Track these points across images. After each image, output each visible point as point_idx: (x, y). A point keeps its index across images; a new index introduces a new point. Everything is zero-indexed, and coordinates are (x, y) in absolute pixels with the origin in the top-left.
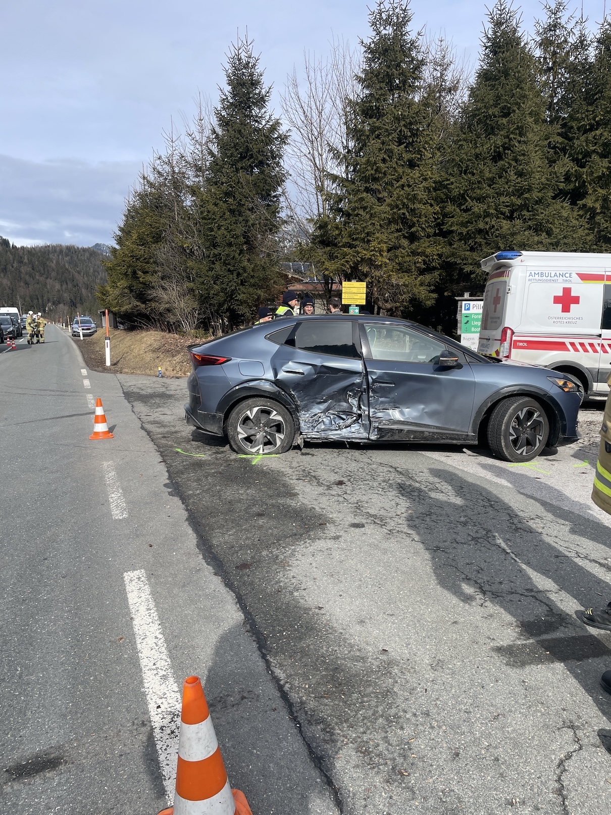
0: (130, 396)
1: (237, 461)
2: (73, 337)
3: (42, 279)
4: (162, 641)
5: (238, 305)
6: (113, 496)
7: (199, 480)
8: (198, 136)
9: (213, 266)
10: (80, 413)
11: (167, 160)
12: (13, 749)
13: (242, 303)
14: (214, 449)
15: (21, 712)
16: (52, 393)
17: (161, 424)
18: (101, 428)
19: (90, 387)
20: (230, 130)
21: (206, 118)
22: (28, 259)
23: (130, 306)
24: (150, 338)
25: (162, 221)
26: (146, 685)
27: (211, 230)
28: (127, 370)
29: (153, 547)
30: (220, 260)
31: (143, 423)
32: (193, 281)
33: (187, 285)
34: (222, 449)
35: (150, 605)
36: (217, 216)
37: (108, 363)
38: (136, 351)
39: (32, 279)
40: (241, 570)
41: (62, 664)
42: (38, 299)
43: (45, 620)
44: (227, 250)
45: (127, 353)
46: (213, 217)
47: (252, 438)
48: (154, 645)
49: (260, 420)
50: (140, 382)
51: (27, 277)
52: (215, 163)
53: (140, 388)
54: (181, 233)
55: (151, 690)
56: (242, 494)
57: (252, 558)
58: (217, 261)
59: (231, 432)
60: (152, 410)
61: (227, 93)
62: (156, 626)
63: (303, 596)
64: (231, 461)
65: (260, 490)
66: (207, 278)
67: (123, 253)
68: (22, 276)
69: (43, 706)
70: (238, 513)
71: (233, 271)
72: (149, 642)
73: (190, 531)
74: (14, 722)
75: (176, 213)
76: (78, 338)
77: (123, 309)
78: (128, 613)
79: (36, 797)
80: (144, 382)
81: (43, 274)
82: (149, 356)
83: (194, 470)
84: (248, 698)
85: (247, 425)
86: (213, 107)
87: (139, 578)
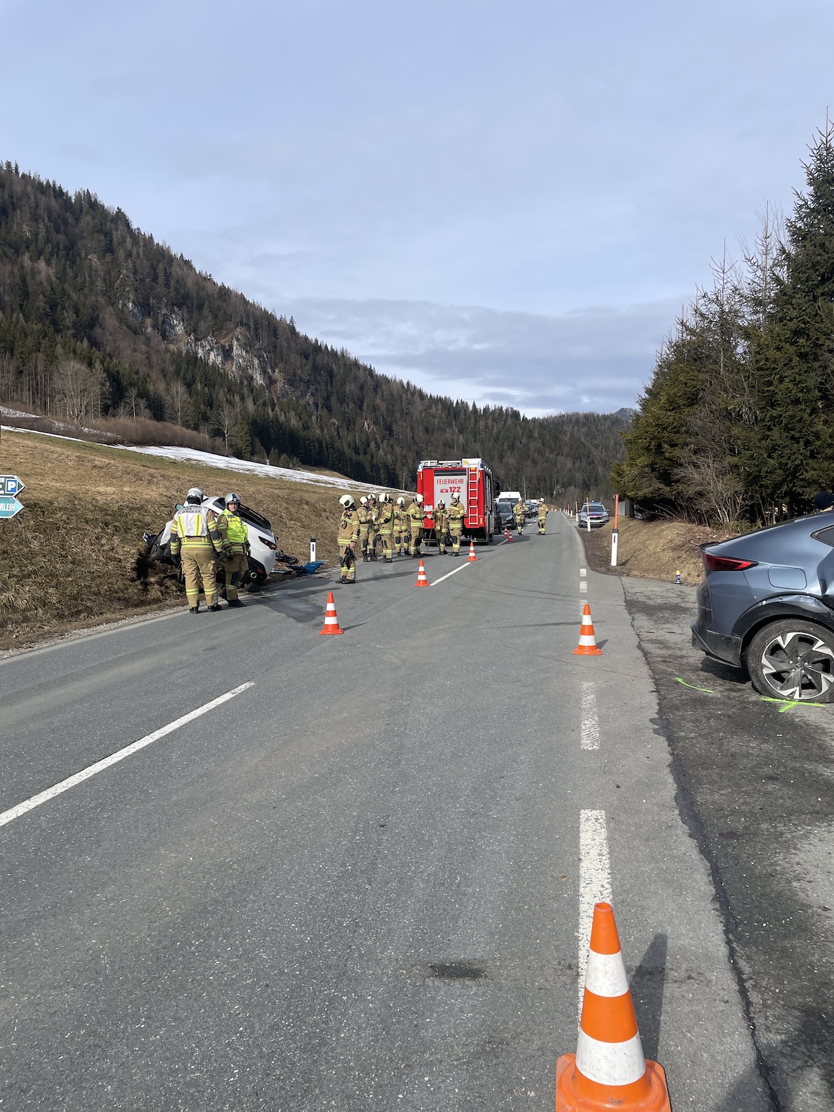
0: (632, 605)
1: (758, 705)
2: (579, 528)
3: (552, 456)
4: (608, 891)
5: (802, 487)
6: (586, 722)
7: (697, 720)
8: (760, 259)
9: (769, 433)
10: (568, 621)
11: (714, 297)
12: (440, 949)
13: (809, 483)
14: (729, 685)
15: (453, 919)
16: (543, 596)
17: (664, 644)
18: (587, 641)
19: (586, 592)
20: (808, 245)
21: (773, 234)
22: (539, 433)
23: (650, 489)
24: (673, 531)
25: (702, 376)
26: (580, 930)
27: (770, 383)
28: (635, 573)
29: (620, 789)
30: (779, 425)
31: (641, 640)
32: (739, 453)
33: (730, 460)
34: (740, 686)
35: (603, 851)
36: (780, 364)
37: (614, 563)
38: (651, 548)
39: (541, 456)
40: (727, 839)
41: (500, 885)
42: (545, 480)
43: (491, 838)
44: (791, 410)
45: (639, 551)
46: (773, 365)
47: (783, 675)
48: (599, 893)
49: (797, 651)
50: (650, 589)
51: (536, 455)
52: (783, 293)
53: (648, 597)
54: (726, 391)
55: (585, 938)
56: (753, 748)
57: (746, 828)
58: (774, 426)
59: (752, 664)
60: (656, 626)
61: (807, 197)
62: (606, 875)
63: (805, 888)
64: (749, 703)
65: (782, 747)
66: (758, 450)
67: (647, 421)
68: (531, 453)
69: (475, 919)
70: (741, 770)
71: (799, 438)
72: (594, 889)
73: (670, 779)
74: (445, 926)
75: (722, 365)
76: (585, 529)
77: (641, 493)
78: (577, 853)
79: (453, 998)
80: (655, 589)
81: (554, 450)
82: (669, 555)
83: (694, 706)
84: (695, 980)
85: (777, 657)
86: (784, 218)
87: (597, 819)
